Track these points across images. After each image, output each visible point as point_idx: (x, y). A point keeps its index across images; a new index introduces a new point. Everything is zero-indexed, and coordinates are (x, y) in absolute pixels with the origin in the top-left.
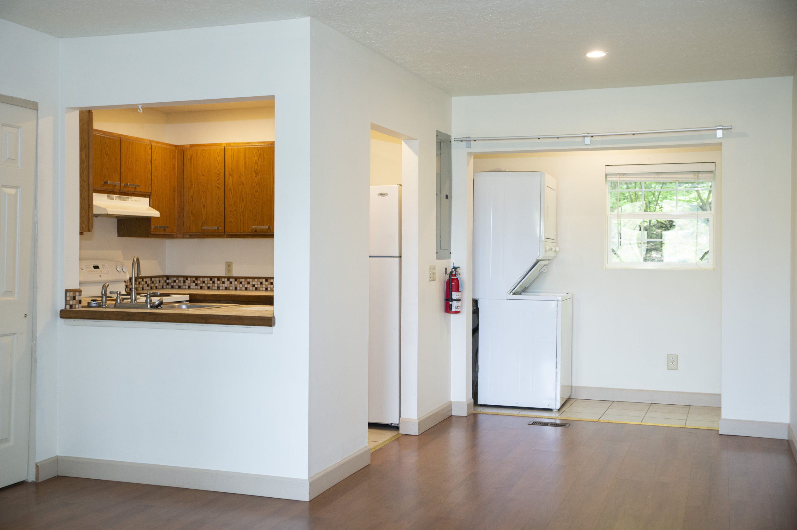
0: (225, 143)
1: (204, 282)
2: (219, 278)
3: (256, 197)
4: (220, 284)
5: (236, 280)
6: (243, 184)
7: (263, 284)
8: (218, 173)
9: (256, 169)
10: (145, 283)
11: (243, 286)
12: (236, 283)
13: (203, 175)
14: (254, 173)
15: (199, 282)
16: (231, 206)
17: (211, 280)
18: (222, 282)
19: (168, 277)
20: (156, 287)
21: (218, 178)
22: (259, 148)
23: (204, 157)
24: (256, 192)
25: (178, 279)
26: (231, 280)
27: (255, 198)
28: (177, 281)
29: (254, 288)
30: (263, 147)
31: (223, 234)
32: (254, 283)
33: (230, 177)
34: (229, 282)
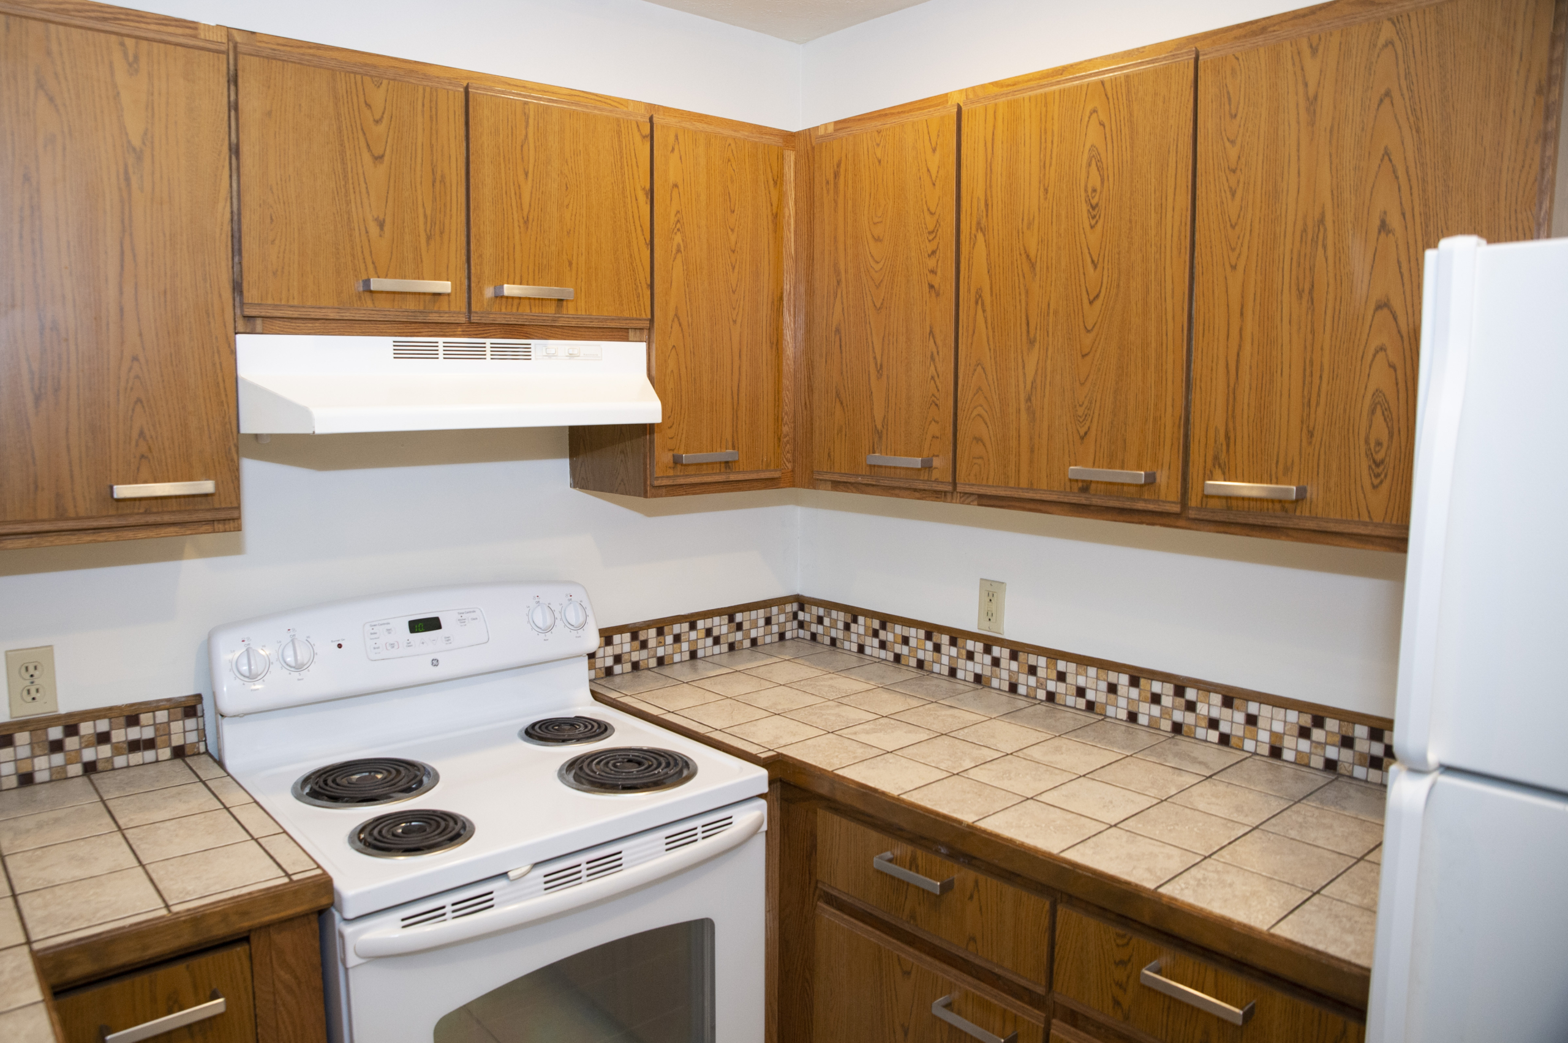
0: (961, 91)
1: (905, 641)
2: (956, 636)
3: (1089, 328)
4: (958, 657)
5: (1014, 656)
6: (1033, 266)
7: (1119, 693)
8: (931, 223)
9: (1094, 191)
10: (702, 634)
11: (1041, 685)
12: (1014, 666)
13: (878, 240)
14: (1085, 208)
15: (890, 637)
16: (979, 368)
17: (929, 636)
18: (964, 652)
19: (802, 602)
20: (754, 642)
21: (930, 247)
22: (1108, 86)
23: (880, 162)
24: (1091, 303)
25: (829, 615)
26: (996, 651)
27: (1088, 331)
28: (827, 621)
29: (1081, 703)
30: (1127, 76)
31: (949, 488)
32: (1081, 681)
33: (980, 236)
34: (988, 659)
